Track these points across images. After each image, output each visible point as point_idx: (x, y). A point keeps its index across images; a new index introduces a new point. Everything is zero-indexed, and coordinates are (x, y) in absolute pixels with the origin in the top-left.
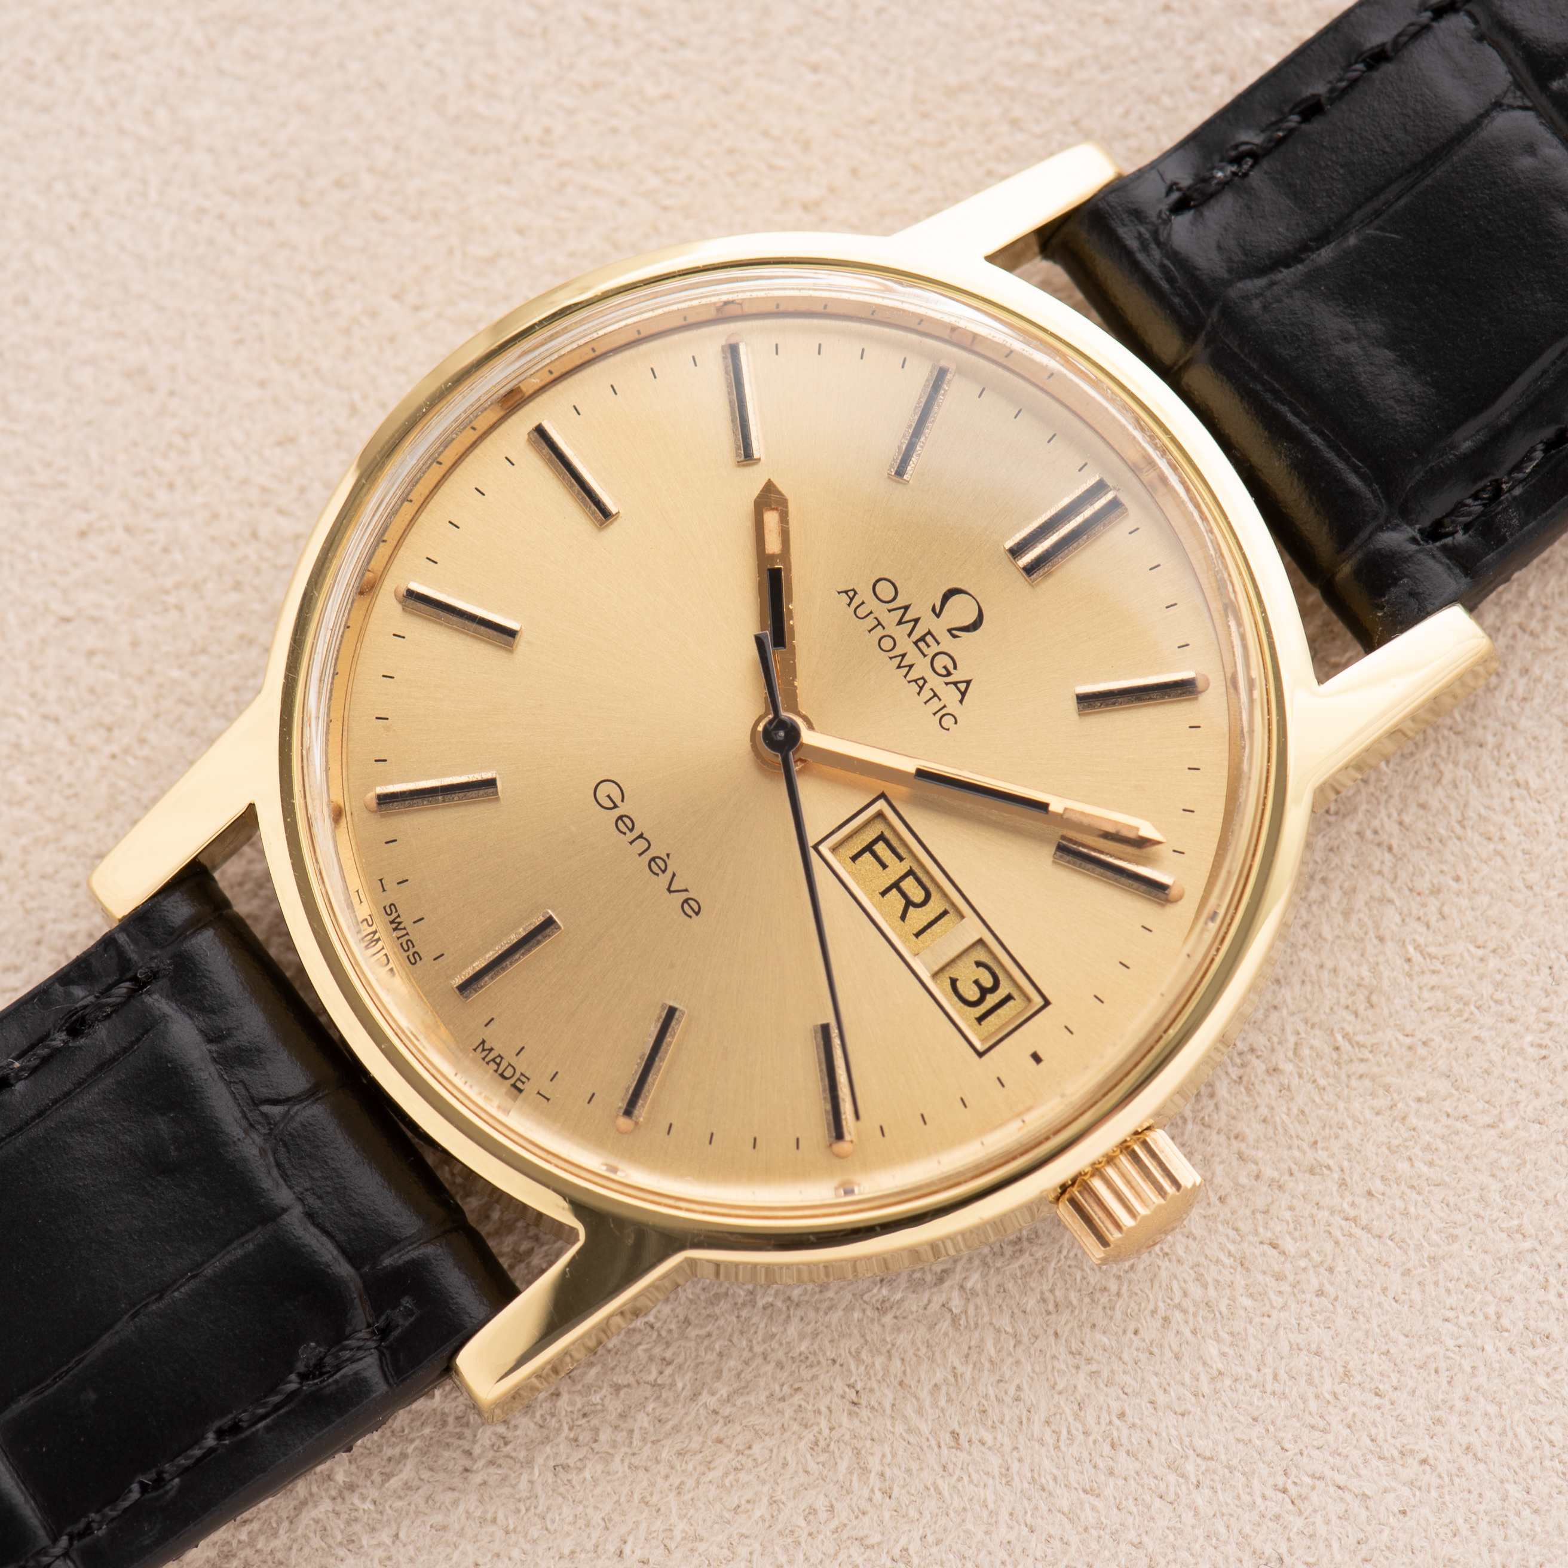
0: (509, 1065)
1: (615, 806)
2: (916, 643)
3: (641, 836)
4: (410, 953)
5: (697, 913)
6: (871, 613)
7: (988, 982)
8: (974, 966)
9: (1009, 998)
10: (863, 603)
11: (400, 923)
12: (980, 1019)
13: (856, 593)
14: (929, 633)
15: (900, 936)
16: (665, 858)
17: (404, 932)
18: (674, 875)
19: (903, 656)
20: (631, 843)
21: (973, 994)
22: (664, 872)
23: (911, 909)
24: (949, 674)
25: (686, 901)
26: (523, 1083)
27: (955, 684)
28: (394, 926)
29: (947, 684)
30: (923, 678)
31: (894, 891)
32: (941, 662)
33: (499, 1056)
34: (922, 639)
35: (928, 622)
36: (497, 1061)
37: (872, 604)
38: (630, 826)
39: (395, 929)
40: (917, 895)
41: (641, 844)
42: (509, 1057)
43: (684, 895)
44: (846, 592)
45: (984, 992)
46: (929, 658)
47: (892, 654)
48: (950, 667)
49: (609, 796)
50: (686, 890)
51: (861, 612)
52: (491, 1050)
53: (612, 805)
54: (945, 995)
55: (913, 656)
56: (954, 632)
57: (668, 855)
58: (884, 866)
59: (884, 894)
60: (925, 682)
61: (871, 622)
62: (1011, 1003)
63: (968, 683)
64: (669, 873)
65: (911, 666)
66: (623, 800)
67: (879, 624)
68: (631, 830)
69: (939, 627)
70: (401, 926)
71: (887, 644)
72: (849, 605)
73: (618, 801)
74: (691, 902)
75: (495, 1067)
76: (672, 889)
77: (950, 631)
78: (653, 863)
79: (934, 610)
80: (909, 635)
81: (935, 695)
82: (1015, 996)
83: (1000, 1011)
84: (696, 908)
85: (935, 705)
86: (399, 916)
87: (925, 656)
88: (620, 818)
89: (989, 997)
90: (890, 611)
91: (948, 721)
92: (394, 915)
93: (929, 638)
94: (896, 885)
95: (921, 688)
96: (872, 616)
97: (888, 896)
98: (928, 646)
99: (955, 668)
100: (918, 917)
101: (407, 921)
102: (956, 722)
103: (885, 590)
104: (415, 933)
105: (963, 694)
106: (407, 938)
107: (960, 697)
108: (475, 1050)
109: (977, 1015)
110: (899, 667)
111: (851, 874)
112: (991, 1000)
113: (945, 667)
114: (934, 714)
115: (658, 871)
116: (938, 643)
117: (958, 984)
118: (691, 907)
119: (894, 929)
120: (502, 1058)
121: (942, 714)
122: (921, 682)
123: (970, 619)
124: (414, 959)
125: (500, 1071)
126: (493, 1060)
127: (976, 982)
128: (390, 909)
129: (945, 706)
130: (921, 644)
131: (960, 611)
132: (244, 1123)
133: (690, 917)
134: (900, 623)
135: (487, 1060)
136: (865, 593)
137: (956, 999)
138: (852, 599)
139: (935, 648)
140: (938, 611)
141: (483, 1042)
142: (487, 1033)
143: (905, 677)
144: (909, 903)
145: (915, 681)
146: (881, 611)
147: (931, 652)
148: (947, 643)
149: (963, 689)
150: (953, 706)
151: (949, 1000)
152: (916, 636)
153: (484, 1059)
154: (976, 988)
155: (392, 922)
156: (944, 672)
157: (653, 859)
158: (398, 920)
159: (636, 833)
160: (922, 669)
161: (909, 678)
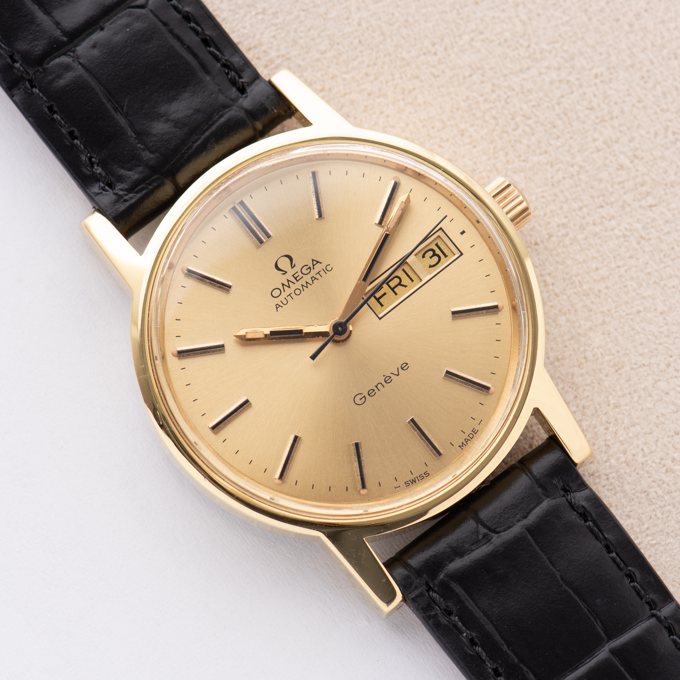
0: (468, 436)
1: (364, 397)
2: (297, 281)
3: (376, 387)
4: (424, 476)
5: (407, 364)
6: (285, 298)
7: (431, 253)
8: (424, 258)
9: (437, 245)
10: (281, 301)
11: (413, 480)
12: (446, 256)
13: (277, 304)
14: (293, 276)
15: (413, 287)
16: (385, 377)
17: (416, 478)
18: (392, 373)
19: (302, 286)
20: (379, 390)
21: (436, 259)
22: (390, 377)
23: (402, 283)
24: (310, 268)
25: (402, 369)
26: (475, 430)
27: (314, 265)
28: (414, 482)
29: (314, 269)
30: (311, 278)
31: (395, 290)
32: (304, 271)
33: (465, 440)
34: (296, 278)
35: (289, 276)
36: (467, 441)
37: (282, 298)
38: (372, 391)
39: (415, 482)
40: (396, 281)
41: (379, 386)
42: (466, 436)
43: (400, 369)
44: (277, 308)
45: (435, 254)
46: (303, 276)
47: (302, 290)
48: (307, 267)
49: (360, 399)
50: (398, 368)
51: (285, 302)
52: (463, 443)
53: (364, 398)
54: (436, 269)
55: (303, 282)
56: (293, 266)
57: (384, 376)
58: (385, 294)
59: (396, 294)
60: (313, 277)
61: (289, 298)
62: (439, 244)
63: (313, 260)
64: (391, 375)
65: (307, 283)
66: (362, 394)
67: (290, 295)
68: (374, 390)
69: (291, 272)
70: (414, 479)
71: (298, 292)
72: (282, 307)
73: (362, 396)
74: (403, 367)
75: (469, 441)
76: (397, 374)
77: (292, 268)
78: (387, 382)
79: (284, 274)
80: (294, 283)
81: (318, 273)
82: (436, 242)
83: (442, 248)
84: (405, 365)
85: (322, 273)
86: (410, 481)
87: (302, 277)
88: (369, 395)
89: (437, 253)
90: (284, 291)
91: (329, 268)
92: (409, 482)
93: (295, 276)
94: (393, 289)
95: (315, 278)
96: (287, 298)
97: (397, 292)
98: (299, 276)
99: (307, 265)
100: (405, 281)
101: (412, 477)
102: (329, 265)
103: (276, 293)
104: (416, 474)
105: (318, 262)
106: (418, 477)
107: (319, 263)
108: (462, 449)
109: (444, 257)
110: (307, 287)
111: (388, 306)
112: (438, 252)
113: (307, 269)
114: (326, 273)
115: (390, 380)
116: (297, 272)
117: (432, 264)
118: (404, 367)
119: (410, 290)
120: (466, 439)
121: (326, 270)
122: (313, 279)
123: (287, 260)
124: (427, 474)
125: (470, 439)
126: (466, 442)
127: (431, 258)
128: (408, 484)
129: (323, 269)
130: (298, 279)
131: (284, 264)
132: (488, 544)
133: (408, 367)
134: (289, 287)
135: (466, 444)
136: (278, 301)
137: (438, 265)
138: (280, 306)
139: (299, 273)
140: (284, 272)
141: (460, 446)
142: (456, 445)
143: (311, 285)
144: (400, 284)
145: (313, 281)
146: (284, 295)
147: (301, 275)
148: (298, 268)
149: (315, 262)
150: (323, 266)
151: (438, 268)
152: (294, 280)
153: (466, 446)
154: (433, 258)
155: (412, 483)
156: (309, 270)
157: (386, 382)
158: (411, 481)
159: (375, 389)
160: (308, 278)
161: (311, 283)
